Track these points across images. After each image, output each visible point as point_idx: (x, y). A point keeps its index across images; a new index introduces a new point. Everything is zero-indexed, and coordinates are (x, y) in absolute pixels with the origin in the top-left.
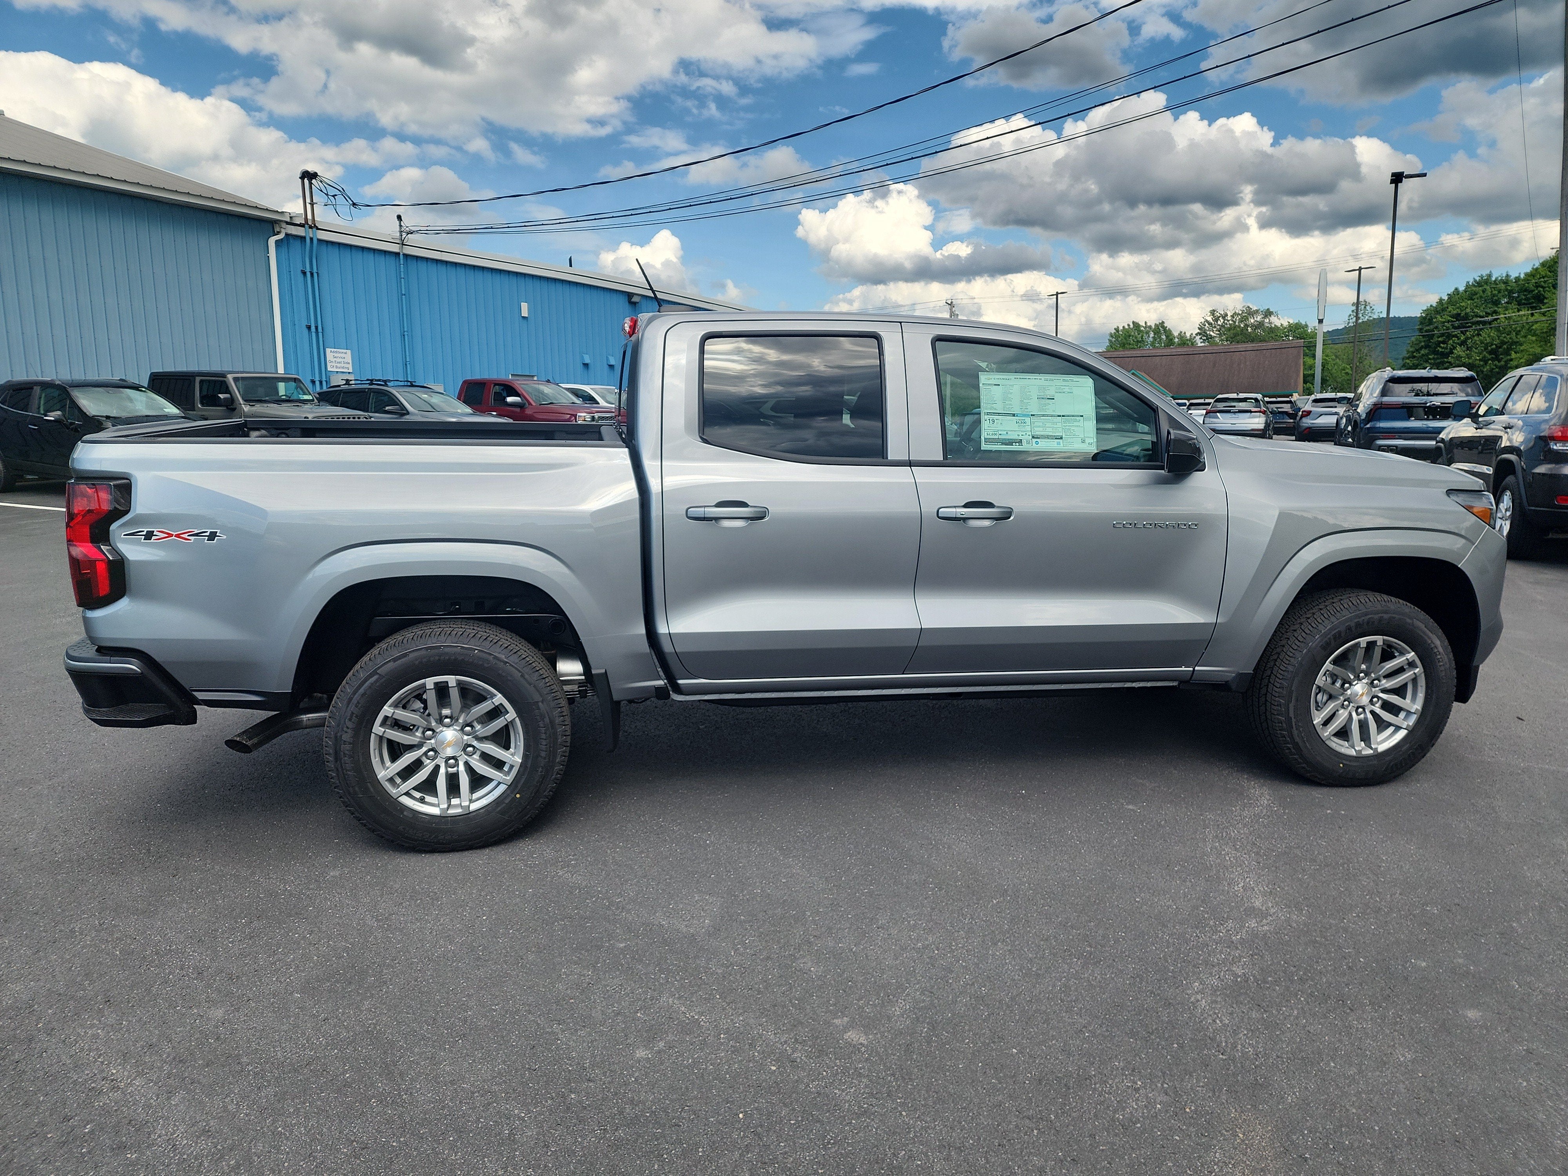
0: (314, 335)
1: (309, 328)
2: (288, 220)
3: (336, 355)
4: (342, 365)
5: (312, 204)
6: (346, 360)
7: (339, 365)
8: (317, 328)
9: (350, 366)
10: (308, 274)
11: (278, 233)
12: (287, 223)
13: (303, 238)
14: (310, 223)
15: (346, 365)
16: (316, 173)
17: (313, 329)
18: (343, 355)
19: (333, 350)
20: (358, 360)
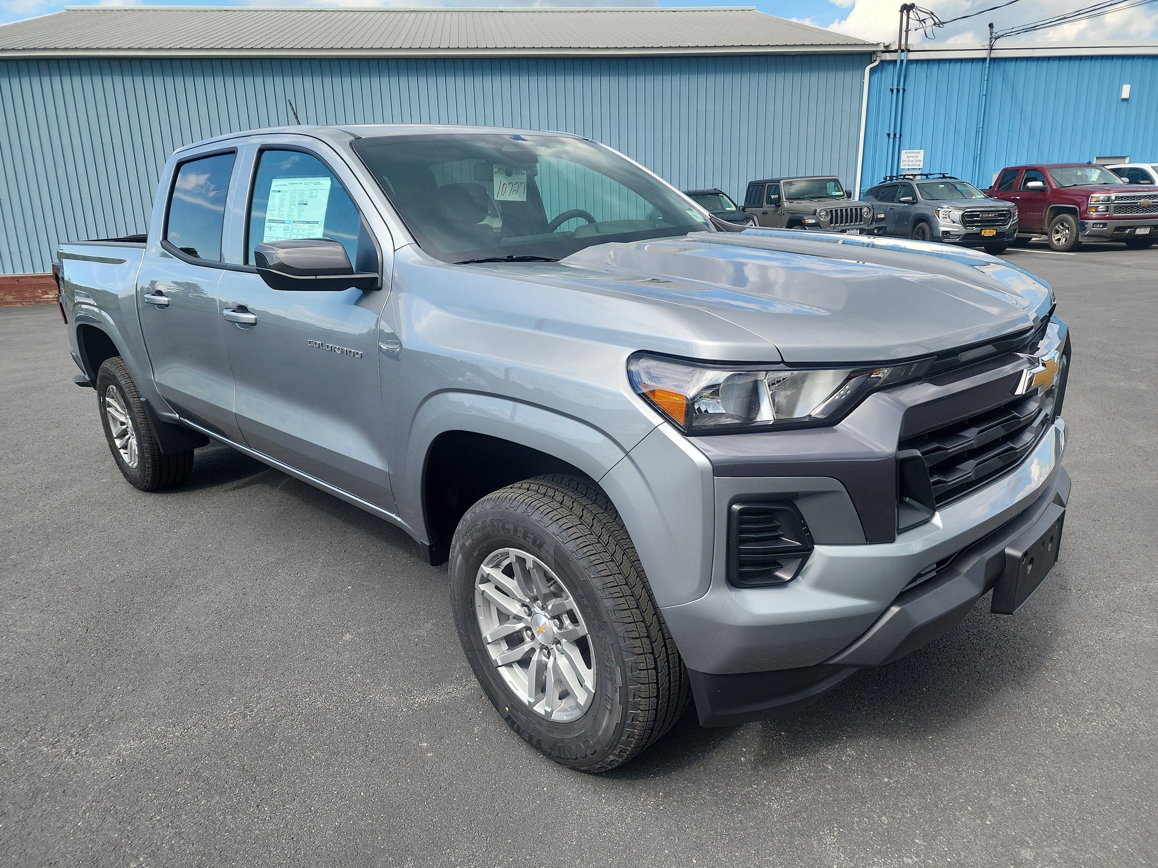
0: (891, 140)
1: (889, 135)
2: (882, 49)
3: (909, 155)
4: (914, 163)
5: (907, 31)
6: (918, 159)
7: (911, 163)
8: (895, 135)
9: (921, 164)
10: (895, 91)
11: (875, 61)
12: (883, 52)
13: (895, 62)
14: (903, 47)
15: (918, 163)
16: (913, 4)
17: (892, 136)
18: (916, 155)
19: (907, 151)
20: (929, 158)
